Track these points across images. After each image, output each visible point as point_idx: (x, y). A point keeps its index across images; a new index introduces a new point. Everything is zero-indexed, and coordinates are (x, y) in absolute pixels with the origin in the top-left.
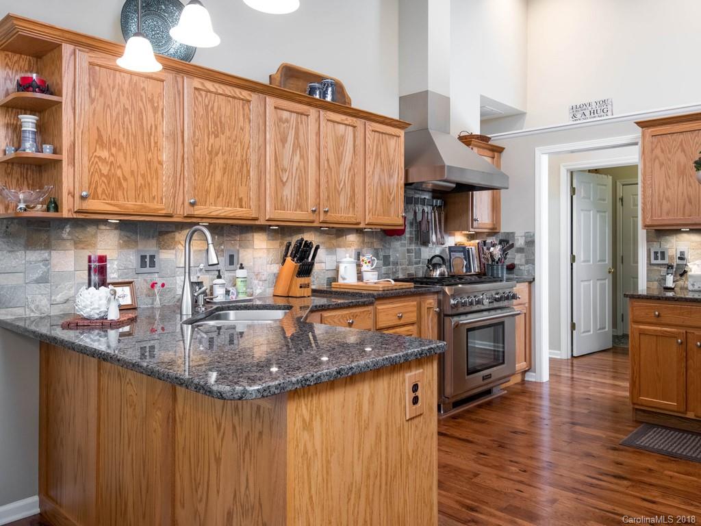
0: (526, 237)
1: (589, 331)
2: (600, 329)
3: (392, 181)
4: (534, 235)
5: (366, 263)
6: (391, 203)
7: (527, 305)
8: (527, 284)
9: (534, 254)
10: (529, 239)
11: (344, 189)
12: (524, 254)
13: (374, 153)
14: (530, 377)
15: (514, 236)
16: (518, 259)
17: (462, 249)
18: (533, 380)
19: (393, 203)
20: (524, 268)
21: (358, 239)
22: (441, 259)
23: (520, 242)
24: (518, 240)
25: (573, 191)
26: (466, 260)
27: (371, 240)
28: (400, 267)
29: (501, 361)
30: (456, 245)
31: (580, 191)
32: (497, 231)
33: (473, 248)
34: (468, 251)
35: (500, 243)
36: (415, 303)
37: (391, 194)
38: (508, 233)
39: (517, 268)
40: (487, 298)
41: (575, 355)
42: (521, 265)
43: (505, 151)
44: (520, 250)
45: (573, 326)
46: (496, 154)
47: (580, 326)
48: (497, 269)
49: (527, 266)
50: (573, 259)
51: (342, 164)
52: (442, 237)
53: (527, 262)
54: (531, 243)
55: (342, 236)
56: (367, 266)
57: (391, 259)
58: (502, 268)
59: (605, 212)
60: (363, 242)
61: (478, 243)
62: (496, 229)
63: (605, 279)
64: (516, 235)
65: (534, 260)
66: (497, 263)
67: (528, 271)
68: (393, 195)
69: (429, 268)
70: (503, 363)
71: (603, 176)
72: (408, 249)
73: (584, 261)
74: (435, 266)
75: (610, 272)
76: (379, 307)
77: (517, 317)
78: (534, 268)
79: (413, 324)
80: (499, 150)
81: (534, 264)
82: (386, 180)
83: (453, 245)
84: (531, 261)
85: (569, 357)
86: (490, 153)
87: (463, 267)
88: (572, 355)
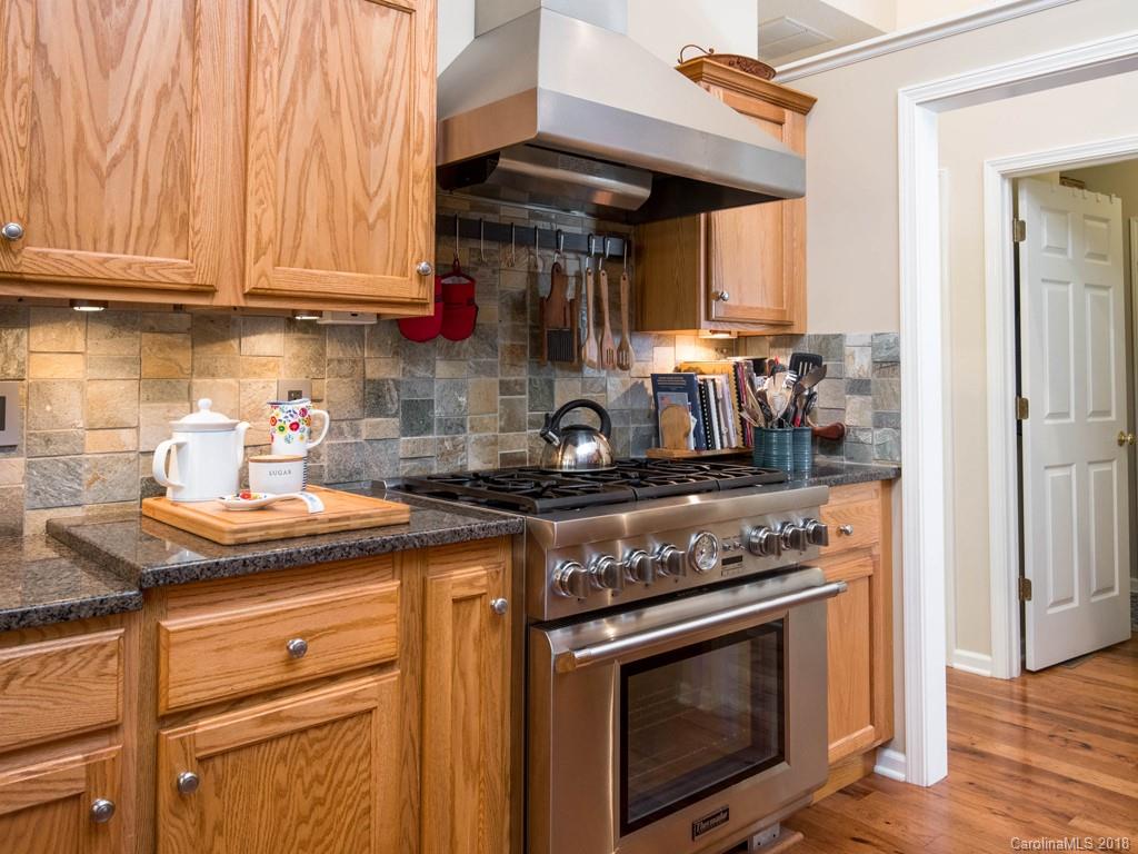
0: (875, 348)
1: (1070, 600)
2: (1099, 592)
3: (376, 152)
4: (897, 342)
5: (282, 429)
6: (371, 228)
7: (877, 551)
8: (876, 485)
9: (897, 398)
10: (884, 354)
11: (128, 160)
12: (870, 398)
13: (294, 49)
14: (891, 767)
15: (841, 347)
16: (855, 413)
17: (684, 382)
18: (899, 775)
19: (380, 225)
20: (871, 437)
21: (295, 348)
22: (594, 414)
23: (859, 364)
24: (852, 355)
25: (1019, 230)
26: (695, 415)
27: (350, 353)
28: (473, 437)
29: (774, 754)
30: (677, 369)
31: (1040, 233)
32: (795, 331)
33: (721, 380)
34: (703, 389)
35: (794, 367)
36: (392, 586)
37: (370, 197)
38: (826, 338)
39: (850, 437)
40: (713, 550)
41: (1031, 666)
42: (864, 430)
43: (816, 108)
44: (859, 386)
45: (1025, 589)
46: (788, 114)
47: (1046, 589)
48: (781, 444)
49: (877, 432)
50: (1022, 408)
51: (124, 66)
52: (622, 348)
53: (879, 422)
54: (889, 364)
55: (223, 338)
56: (288, 440)
57: (438, 412)
58: (797, 440)
59: (1106, 288)
60: (319, 358)
61: (737, 366)
62: (790, 325)
63: (1111, 461)
64: (848, 342)
65: (898, 416)
66: (780, 424)
67: (882, 447)
68: (380, 202)
69: (549, 441)
70: (781, 756)
71: (1100, 196)
72: (501, 382)
73: (1052, 416)
74: (571, 435)
75: (1121, 443)
76: (173, 623)
77: (830, 601)
78: (898, 440)
79: (381, 667)
80: (803, 105)
81: (898, 428)
82: (351, 150)
83: (670, 371)
84: (889, 419)
85: (1016, 673)
86: (770, 110)
87: (687, 435)
88: (1023, 663)
